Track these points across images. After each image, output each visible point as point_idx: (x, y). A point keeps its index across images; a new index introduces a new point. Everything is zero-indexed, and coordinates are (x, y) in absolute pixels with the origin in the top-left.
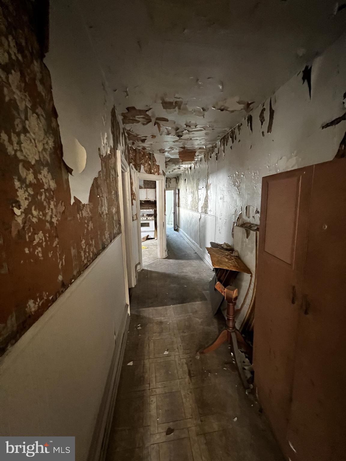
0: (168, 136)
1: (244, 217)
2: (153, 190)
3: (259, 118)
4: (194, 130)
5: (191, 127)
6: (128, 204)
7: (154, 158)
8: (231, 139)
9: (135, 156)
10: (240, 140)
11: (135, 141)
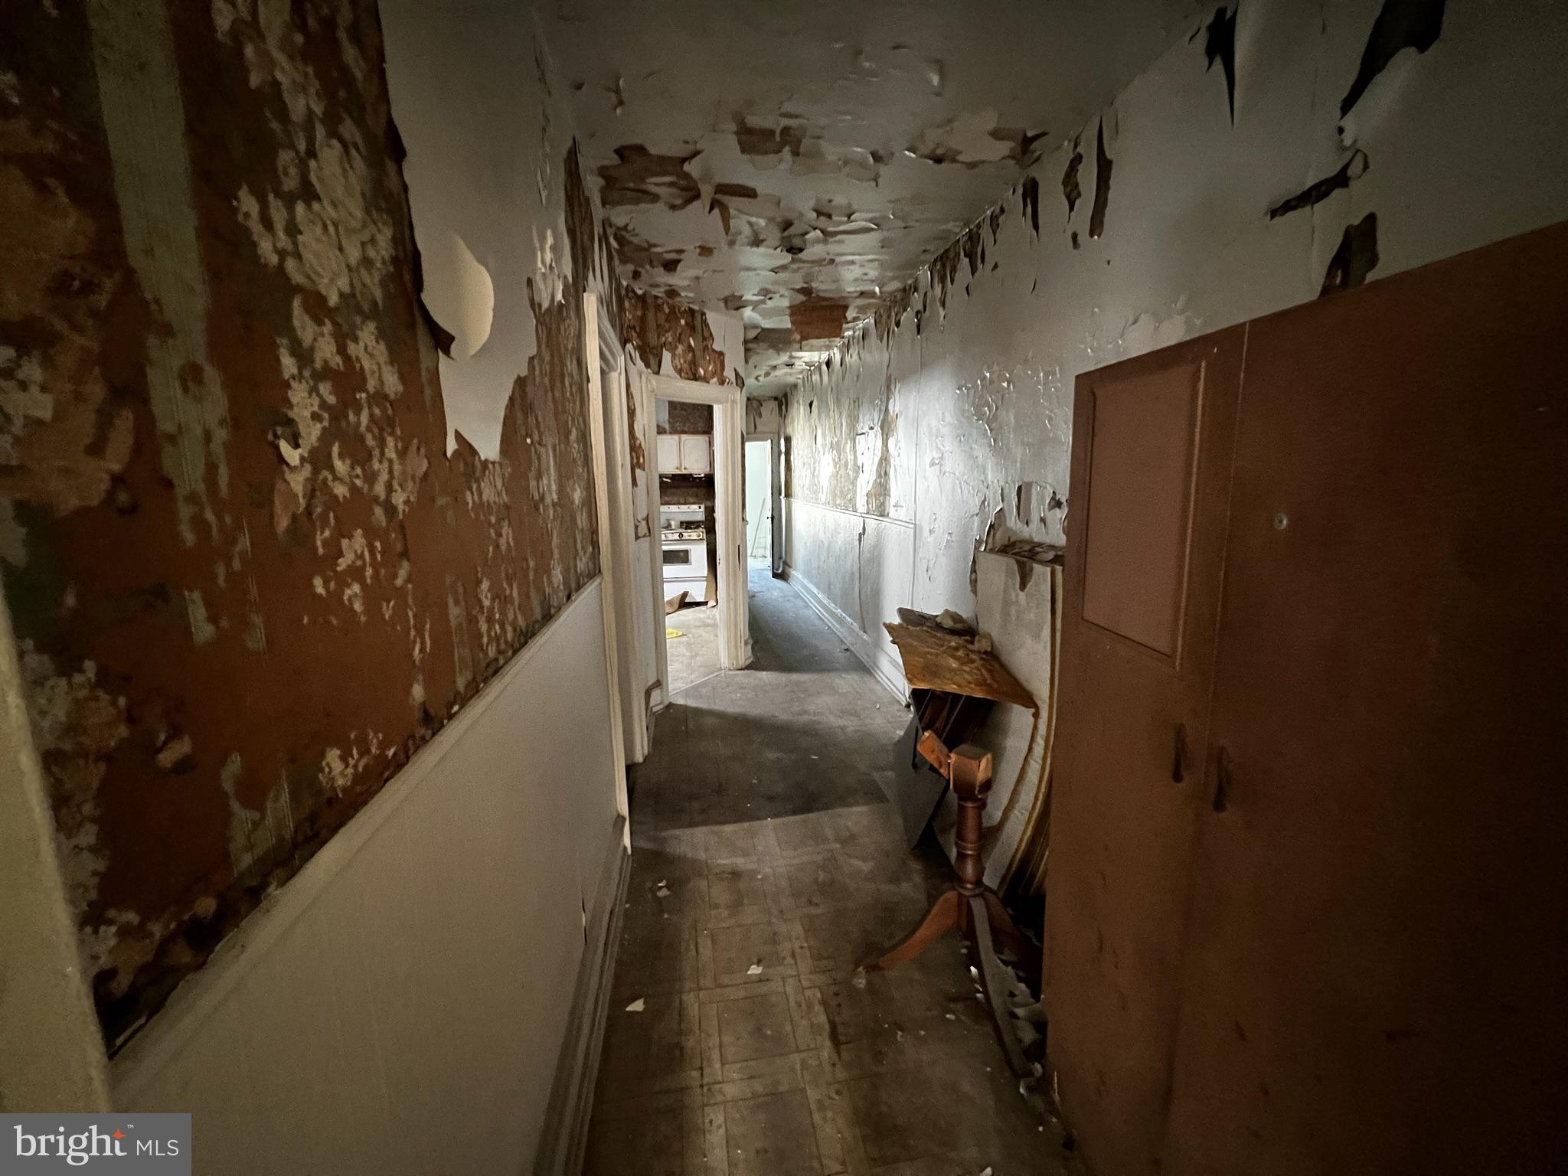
0: (755, 249)
1: (1013, 522)
2: (701, 440)
3: (1062, 188)
4: (842, 228)
5: (834, 218)
6: (620, 482)
7: (707, 325)
8: (968, 260)
9: (643, 319)
10: (999, 264)
11: (642, 266)
